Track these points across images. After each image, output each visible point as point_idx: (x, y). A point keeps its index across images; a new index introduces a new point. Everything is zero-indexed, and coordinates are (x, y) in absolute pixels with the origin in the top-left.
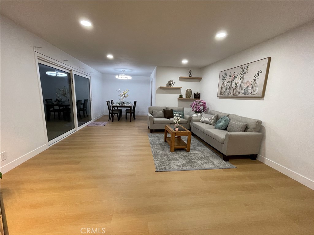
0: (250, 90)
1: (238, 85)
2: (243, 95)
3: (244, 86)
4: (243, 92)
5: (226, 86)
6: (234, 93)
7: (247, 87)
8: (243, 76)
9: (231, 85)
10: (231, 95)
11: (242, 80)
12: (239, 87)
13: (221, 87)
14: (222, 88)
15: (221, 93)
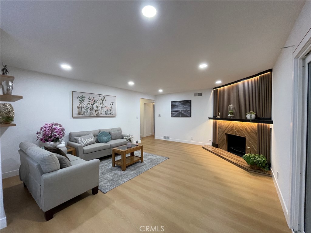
0: (109, 112)
1: (100, 108)
2: (105, 115)
3: (105, 109)
4: (104, 113)
5: (85, 107)
6: (97, 114)
7: (107, 110)
8: (102, 102)
9: (92, 106)
10: (94, 115)
12: (100, 109)
13: (78, 108)
14: (80, 109)
15: (79, 113)
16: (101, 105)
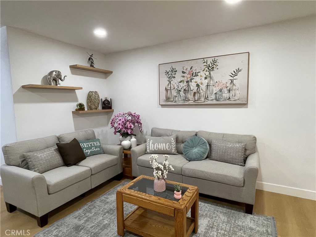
0: (226, 95)
1: (203, 87)
2: (215, 102)
3: (214, 89)
4: (213, 97)
5: (176, 88)
6: (196, 99)
7: (221, 90)
8: (210, 74)
9: (188, 85)
10: (191, 102)
11: (208, 79)
12: (204, 90)
13: (167, 90)
14: (169, 92)
15: (168, 99)
16: (207, 81)
